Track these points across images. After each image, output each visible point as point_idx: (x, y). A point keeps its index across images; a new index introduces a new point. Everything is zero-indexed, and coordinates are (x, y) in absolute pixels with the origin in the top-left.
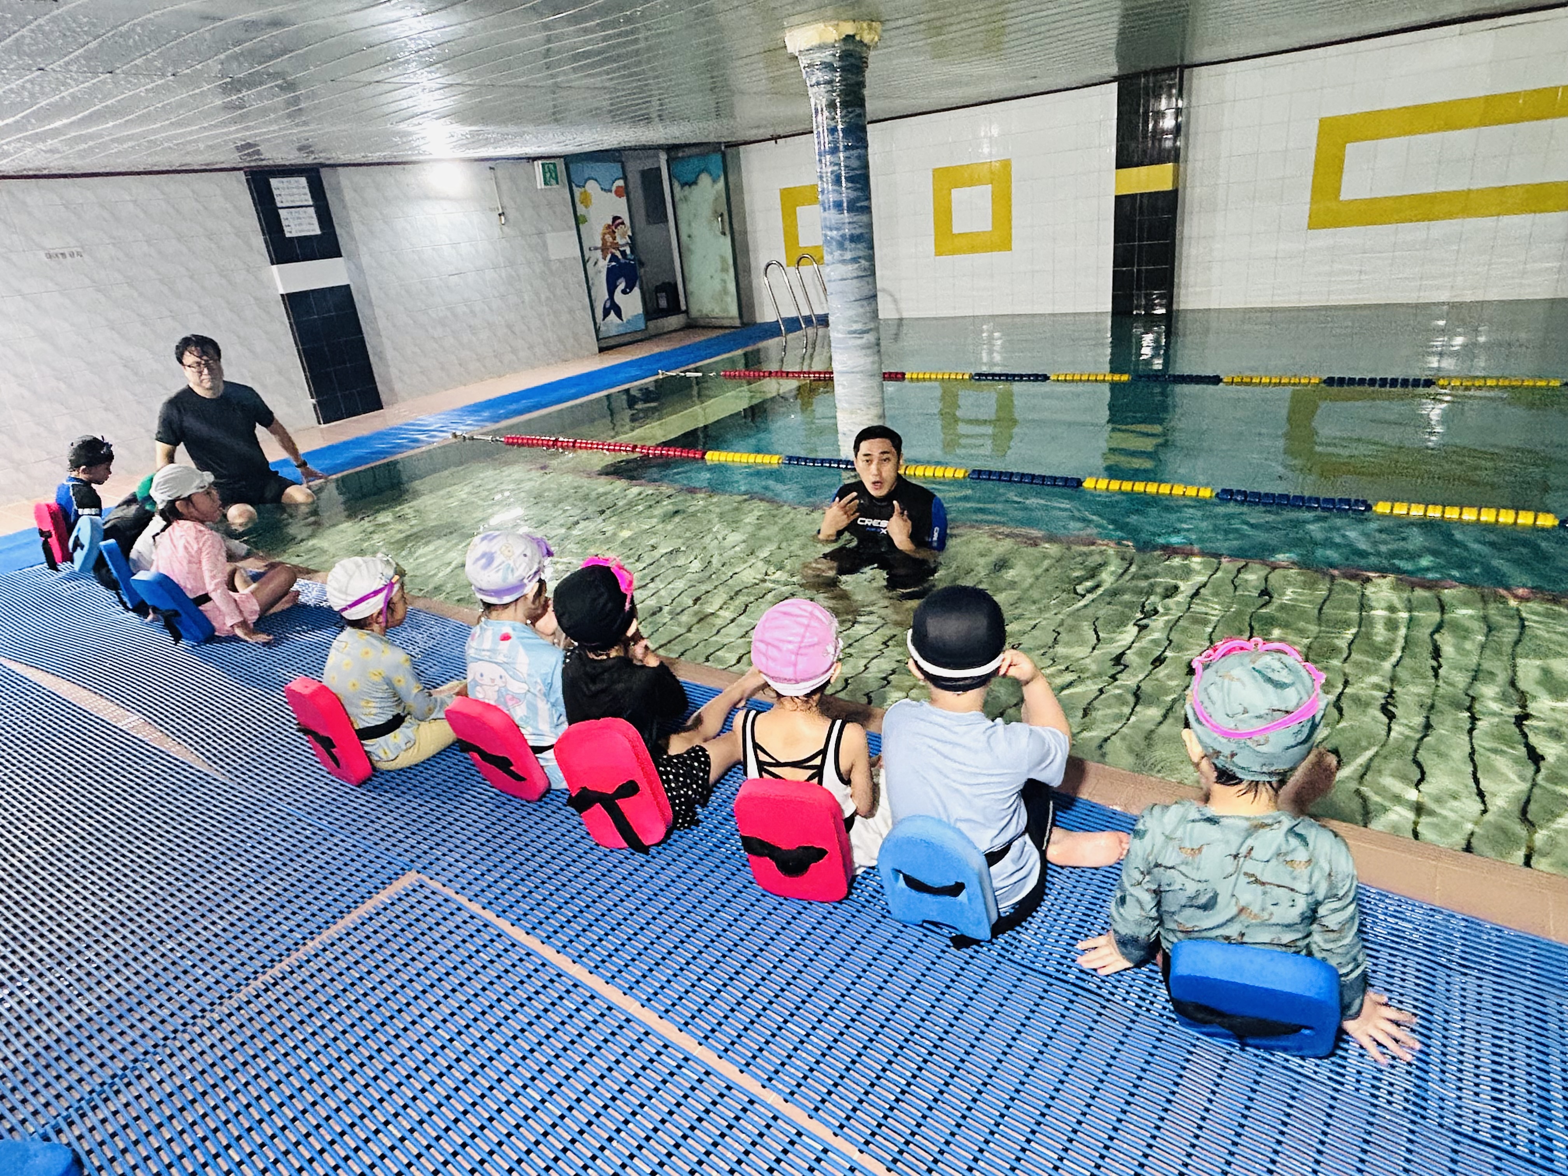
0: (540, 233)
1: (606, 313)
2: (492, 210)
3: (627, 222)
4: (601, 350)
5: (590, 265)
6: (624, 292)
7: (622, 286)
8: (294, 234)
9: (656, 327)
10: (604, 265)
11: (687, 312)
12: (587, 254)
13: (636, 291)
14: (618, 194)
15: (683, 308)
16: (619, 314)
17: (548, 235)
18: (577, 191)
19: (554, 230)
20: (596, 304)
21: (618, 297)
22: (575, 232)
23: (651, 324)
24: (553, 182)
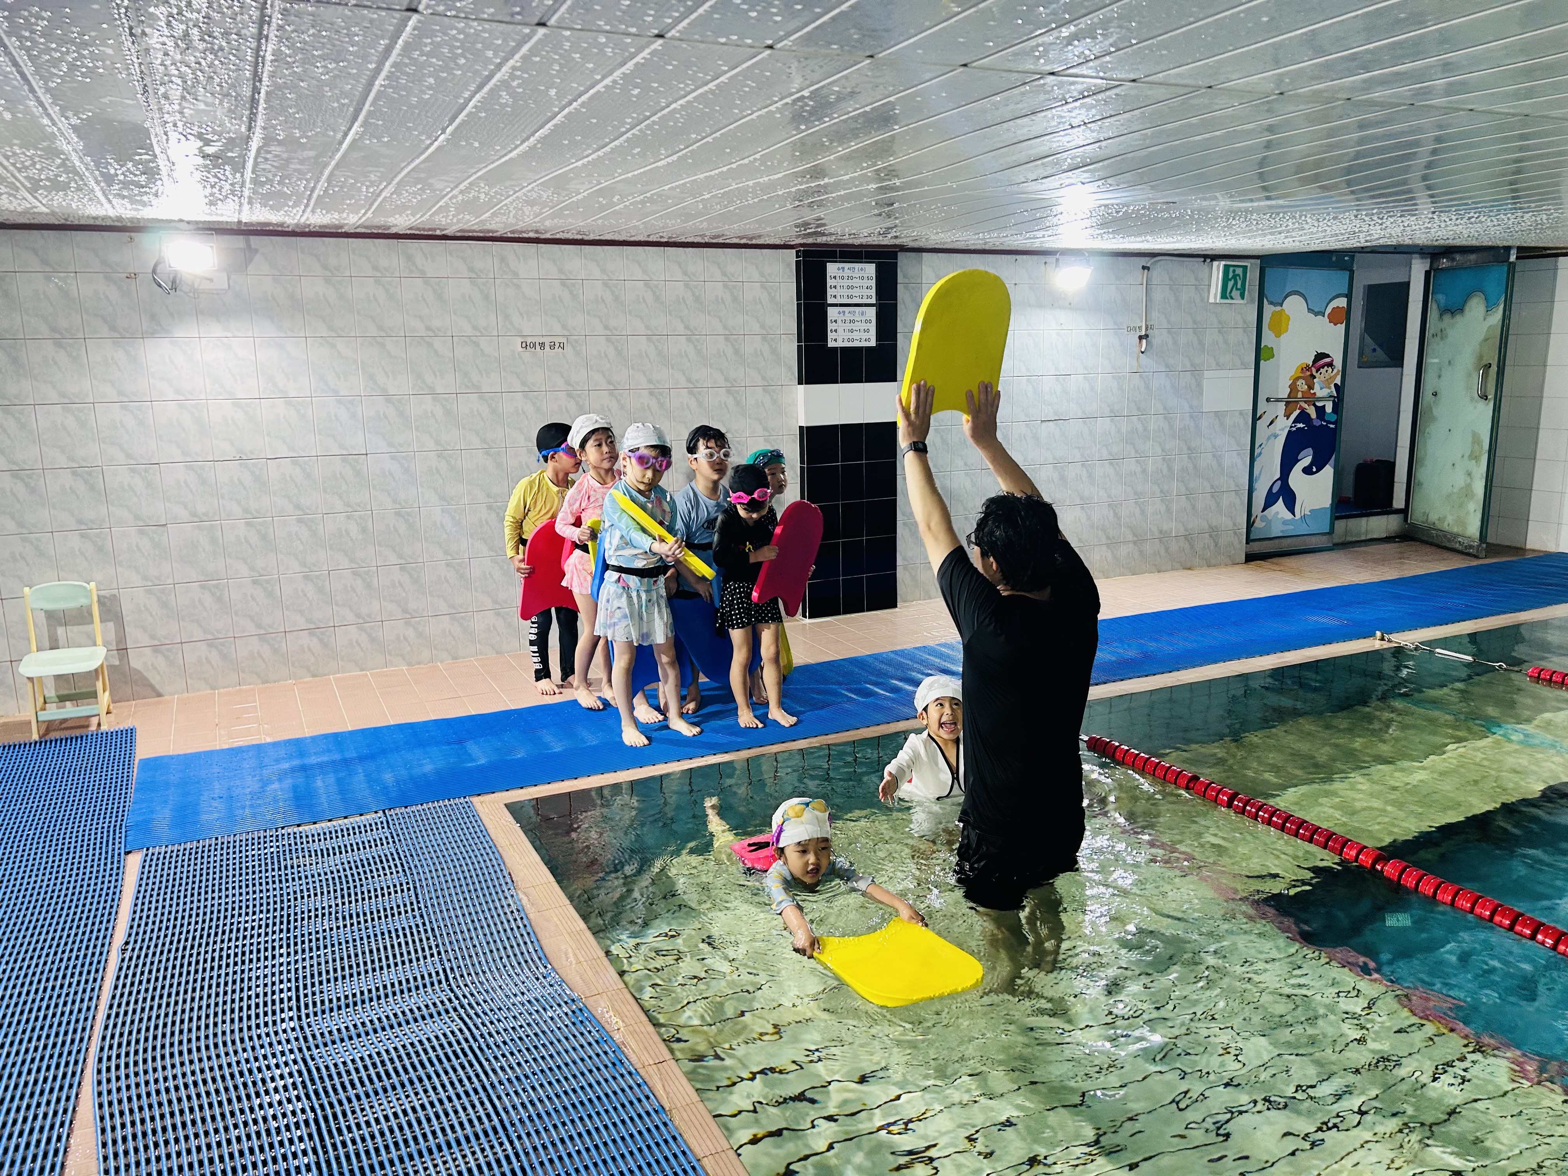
0: (1196, 371)
1: (1270, 501)
2: (1130, 329)
3: (1338, 363)
4: (1250, 558)
5: (1261, 424)
6: (1307, 471)
7: (1306, 461)
8: (839, 344)
9: (1346, 532)
10: (1284, 425)
11: (1404, 512)
12: (1262, 406)
14: (1334, 319)
15: (1398, 505)
16: (1290, 505)
17: (1207, 374)
18: (1268, 309)
19: (1220, 367)
20: (1256, 485)
22: (1252, 372)
24: (1236, 294)
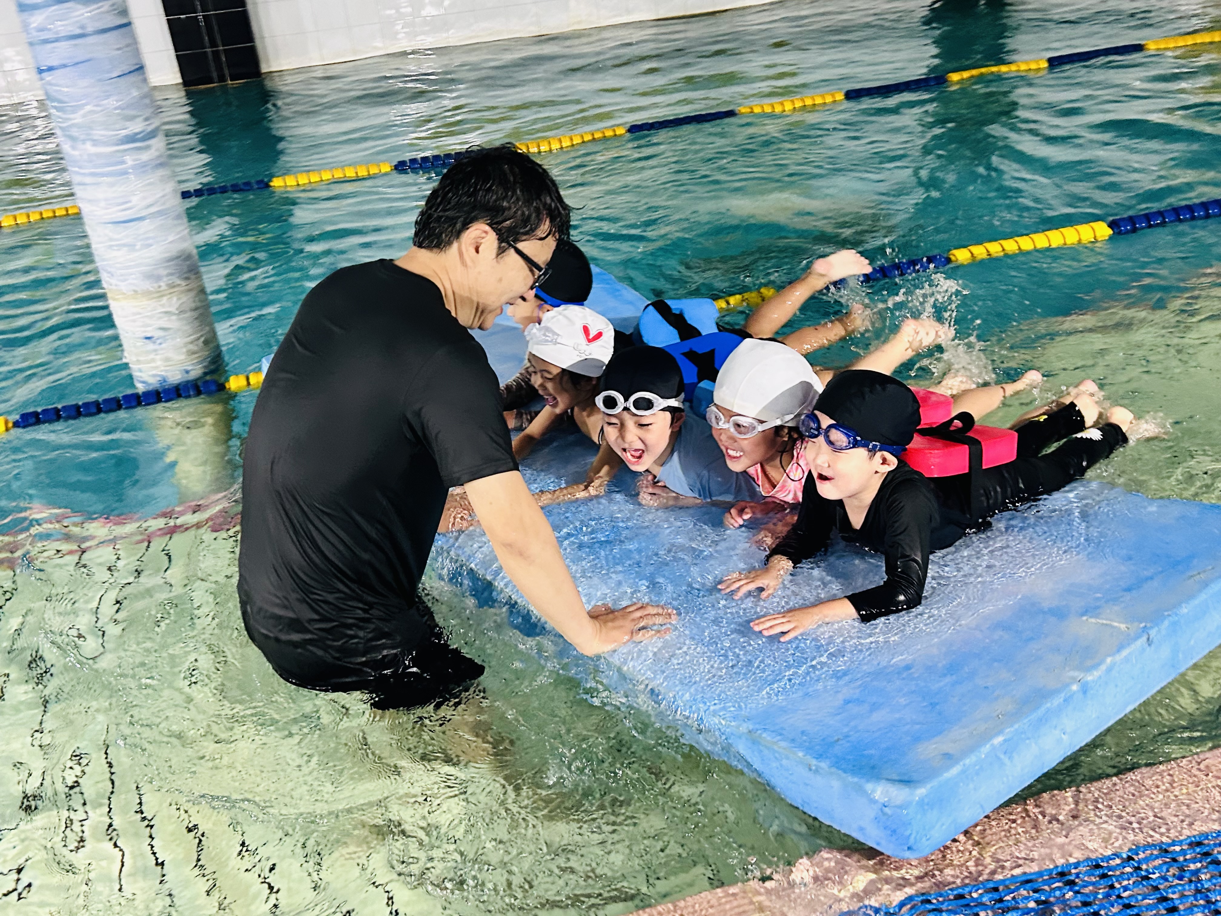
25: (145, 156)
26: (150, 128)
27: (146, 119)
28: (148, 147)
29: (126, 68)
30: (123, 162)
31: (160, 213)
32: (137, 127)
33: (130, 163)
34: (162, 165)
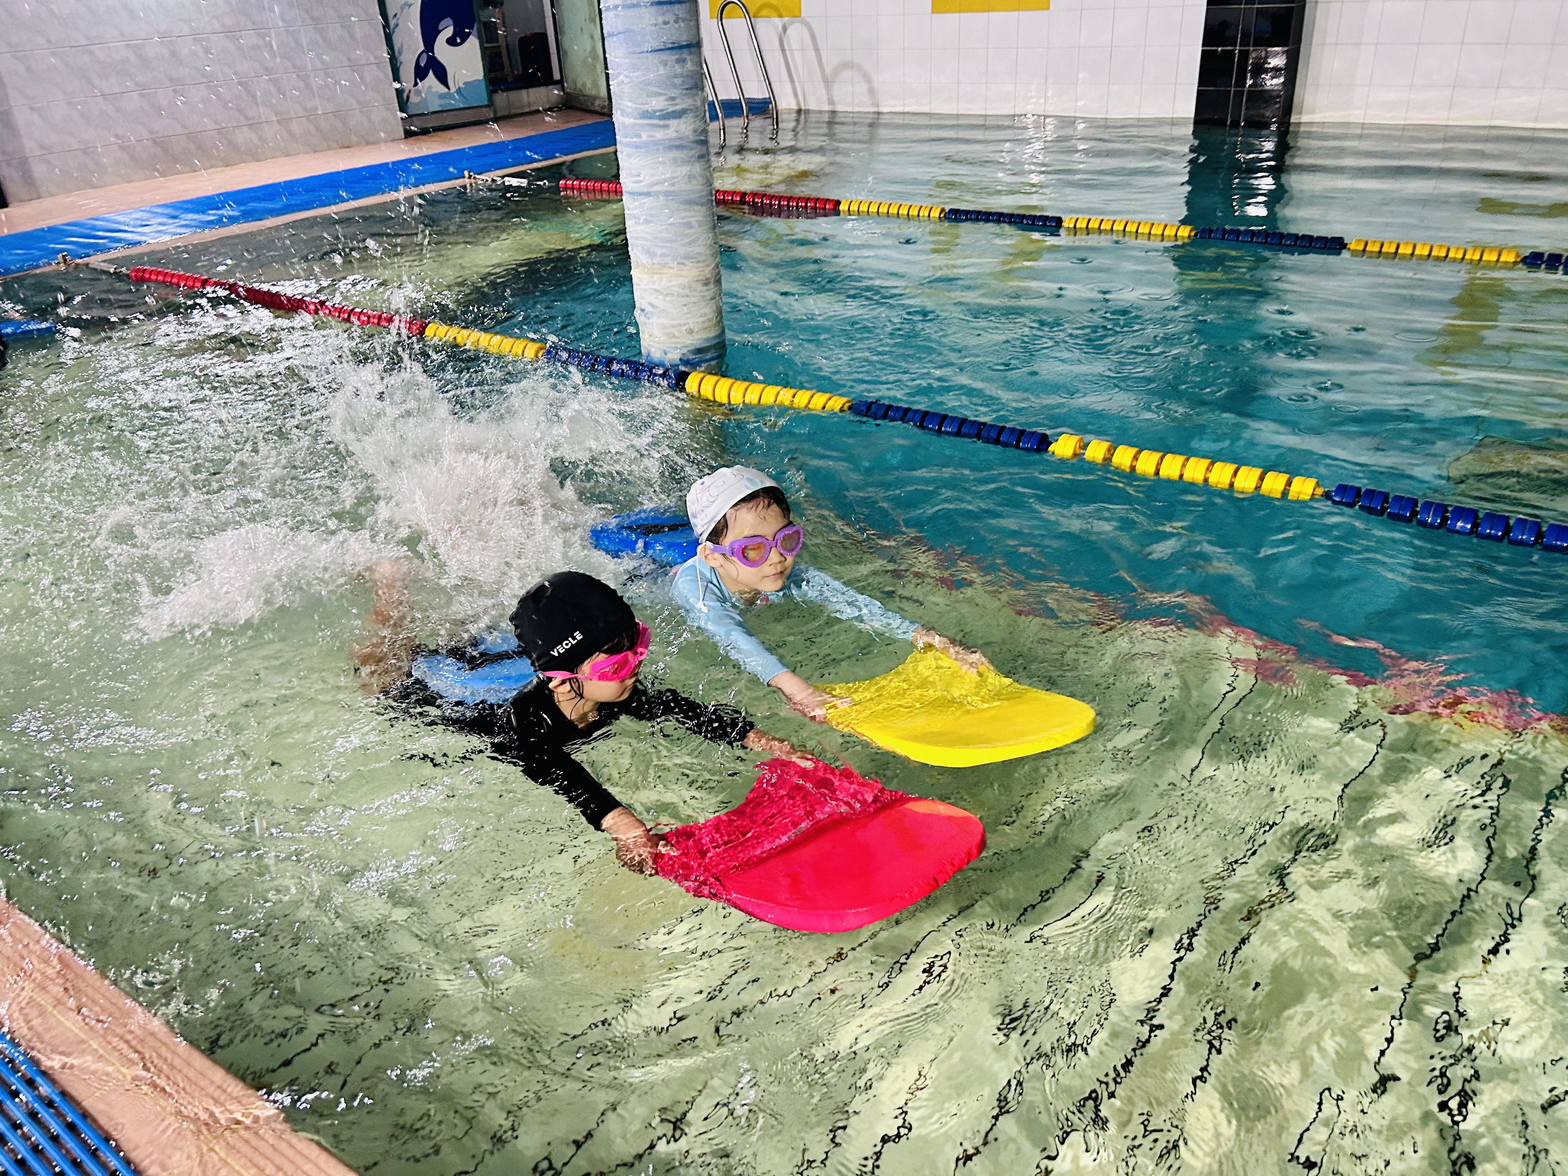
1: (420, 74)
4: (409, 134)
6: (451, 42)
7: (448, 32)
9: (509, 105)
11: (561, 82)
13: (473, 44)
15: (557, 76)
16: (442, 76)
20: (402, 58)
21: (442, 50)
23: (501, 98)
25: (659, 135)
26: (671, 109)
27: (673, 99)
28: (666, 126)
29: (656, 45)
30: (640, 136)
31: (666, 193)
32: (658, 103)
33: (644, 137)
34: (678, 147)
